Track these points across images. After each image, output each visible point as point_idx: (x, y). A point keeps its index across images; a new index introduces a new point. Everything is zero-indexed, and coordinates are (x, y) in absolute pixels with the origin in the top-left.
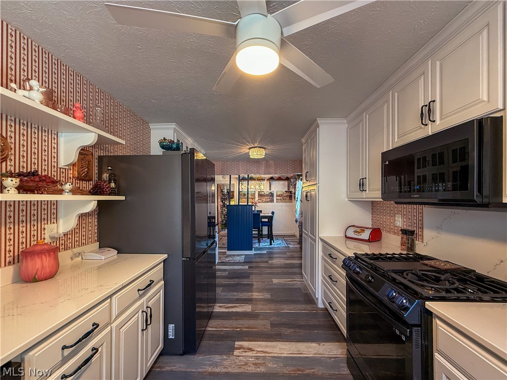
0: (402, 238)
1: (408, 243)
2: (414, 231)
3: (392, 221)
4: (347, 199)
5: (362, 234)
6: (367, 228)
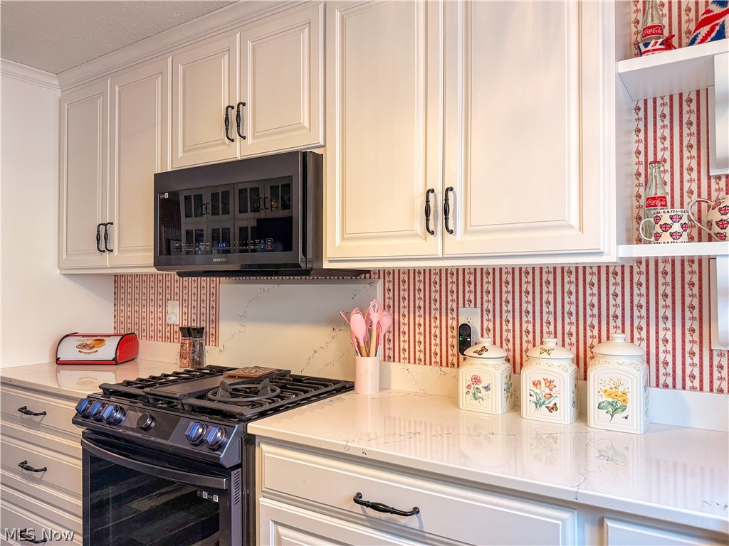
0: (183, 345)
1: (194, 352)
2: (203, 328)
3: (160, 315)
4: (58, 272)
5: (99, 349)
6: (109, 336)
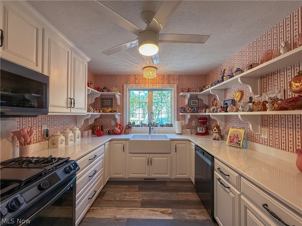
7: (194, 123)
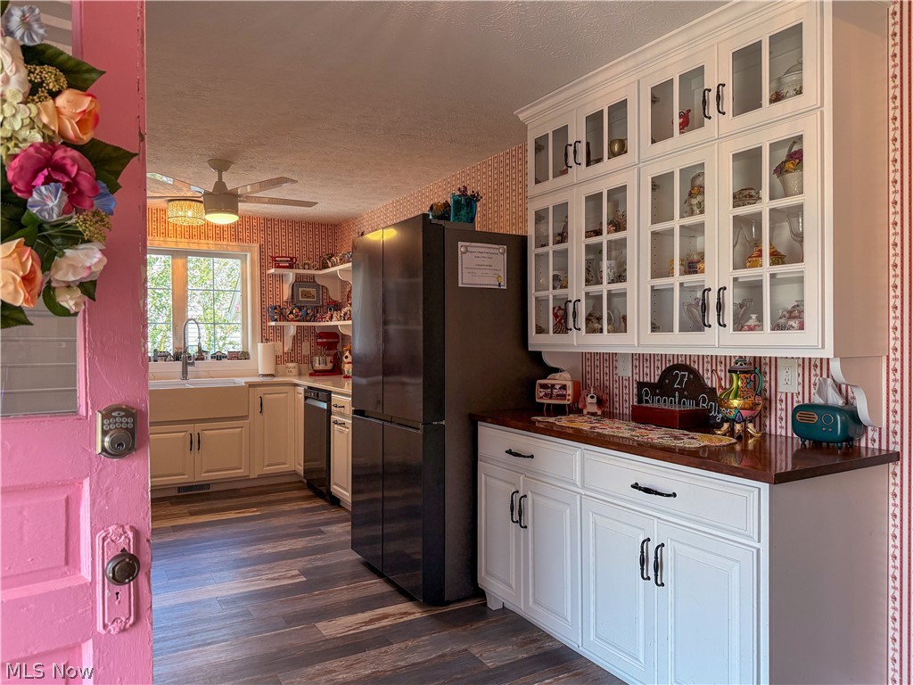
7: (306, 348)
